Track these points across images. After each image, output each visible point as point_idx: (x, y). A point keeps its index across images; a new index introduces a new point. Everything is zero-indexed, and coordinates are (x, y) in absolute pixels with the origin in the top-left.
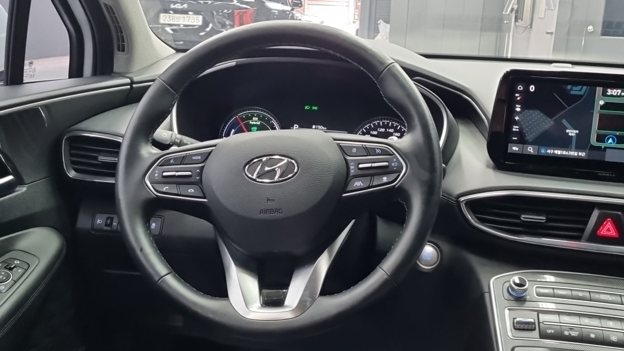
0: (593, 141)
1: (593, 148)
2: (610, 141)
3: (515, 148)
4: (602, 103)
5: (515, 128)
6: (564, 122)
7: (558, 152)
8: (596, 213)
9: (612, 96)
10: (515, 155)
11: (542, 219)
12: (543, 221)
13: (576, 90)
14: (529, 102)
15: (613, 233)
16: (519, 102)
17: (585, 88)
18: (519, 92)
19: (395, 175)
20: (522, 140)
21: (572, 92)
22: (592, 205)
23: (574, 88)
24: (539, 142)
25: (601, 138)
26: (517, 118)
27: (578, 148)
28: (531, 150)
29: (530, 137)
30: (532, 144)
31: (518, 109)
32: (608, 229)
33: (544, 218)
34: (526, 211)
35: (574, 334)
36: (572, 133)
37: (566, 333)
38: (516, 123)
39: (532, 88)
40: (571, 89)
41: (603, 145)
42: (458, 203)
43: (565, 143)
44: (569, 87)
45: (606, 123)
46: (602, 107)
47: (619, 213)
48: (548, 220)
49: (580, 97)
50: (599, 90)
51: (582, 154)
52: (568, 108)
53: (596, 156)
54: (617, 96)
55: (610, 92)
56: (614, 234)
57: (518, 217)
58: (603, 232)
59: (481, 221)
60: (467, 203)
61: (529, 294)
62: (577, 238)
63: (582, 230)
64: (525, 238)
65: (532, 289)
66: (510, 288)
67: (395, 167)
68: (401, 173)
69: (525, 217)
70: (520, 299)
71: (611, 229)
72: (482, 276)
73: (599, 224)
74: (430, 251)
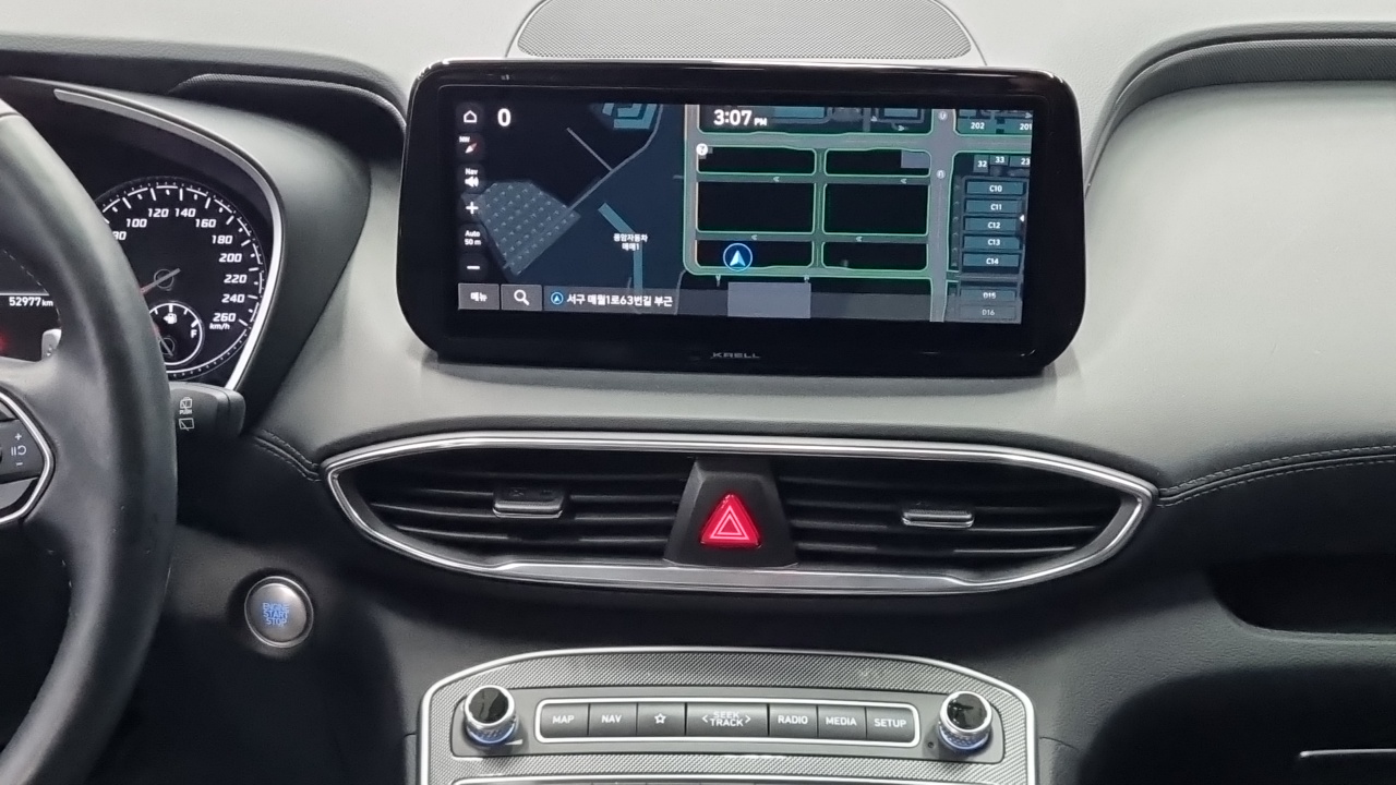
0: (691, 263)
1: (691, 282)
2: (737, 258)
3: (475, 296)
4: (702, 150)
5: (472, 238)
6: (607, 211)
7: (598, 300)
8: (698, 478)
9: (727, 128)
10: (479, 316)
11: (548, 508)
12: (557, 516)
13: (630, 117)
14: (501, 160)
15: (741, 535)
16: (471, 161)
17: (651, 108)
18: (467, 130)
20: (495, 274)
21: (619, 124)
22: (681, 462)
23: (622, 112)
24: (541, 273)
25: (711, 253)
26: (472, 208)
27: (652, 284)
28: (522, 298)
29: (515, 262)
30: (522, 280)
31: (472, 182)
32: (730, 526)
33: (557, 507)
34: (507, 489)
36: (631, 241)
38: (472, 222)
39: (504, 117)
40: (615, 115)
41: (718, 272)
42: (322, 473)
43: (615, 273)
44: (608, 108)
45: (721, 207)
46: (706, 164)
47: (758, 478)
48: (570, 508)
49: (641, 136)
50: (692, 112)
51: (665, 302)
52: (612, 171)
53: (702, 304)
54: (740, 129)
55: (721, 117)
56: (746, 538)
57: (488, 505)
58: (717, 534)
59: (392, 520)
60: (351, 477)
61: (521, 733)
62: (653, 554)
63: (665, 529)
64: (510, 567)
65: (530, 713)
66: (465, 725)
67: (19, 458)
68: (39, 476)
69: (503, 508)
70: (500, 751)
71: (737, 524)
72: (407, 680)
73: (708, 512)
74: (284, 599)
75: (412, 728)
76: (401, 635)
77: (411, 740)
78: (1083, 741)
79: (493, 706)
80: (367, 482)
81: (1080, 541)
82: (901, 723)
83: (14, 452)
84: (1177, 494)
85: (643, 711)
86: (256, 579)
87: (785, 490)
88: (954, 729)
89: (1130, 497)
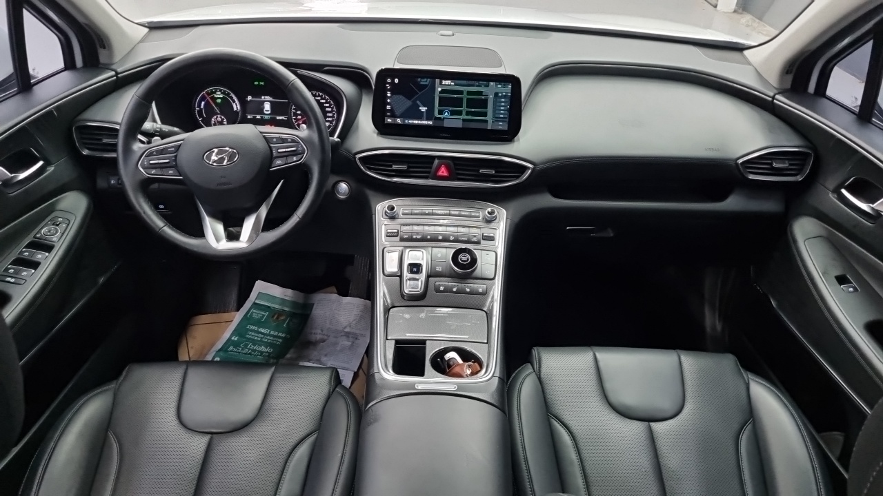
0: (436, 114)
1: (437, 119)
2: (446, 114)
3: (389, 120)
4: (440, 89)
5: (388, 107)
6: (418, 102)
7: (416, 122)
8: (436, 161)
9: (445, 85)
10: (389, 124)
11: (404, 167)
12: (406, 169)
13: (424, 82)
14: (395, 90)
15: (446, 174)
16: (389, 90)
17: (429, 80)
18: (388, 83)
19: (301, 156)
20: (393, 116)
21: (422, 83)
22: (434, 157)
23: (422, 80)
24: (403, 116)
25: (441, 112)
26: (389, 101)
27: (427, 119)
28: (399, 121)
29: (398, 113)
30: (399, 117)
31: (389, 95)
32: (443, 172)
33: (406, 167)
34: (395, 163)
35: (419, 237)
36: (423, 109)
37: (414, 237)
38: (389, 104)
39: (396, 81)
40: (421, 81)
41: (442, 116)
42: (355, 158)
43: (419, 116)
44: (419, 79)
45: (443, 102)
46: (440, 92)
47: (449, 161)
48: (409, 167)
49: (427, 86)
50: (437, 81)
51: (430, 123)
52: (420, 93)
53: (439, 124)
54: (448, 85)
55: (444, 82)
57: (391, 166)
58: (440, 173)
59: (370, 169)
60: (360, 159)
61: (397, 214)
62: (426, 178)
63: (429, 172)
64: (396, 179)
65: (399, 211)
66: (386, 212)
68: (304, 154)
69: (395, 167)
70: (393, 218)
71: (445, 171)
72: (373, 204)
73: (438, 168)
74: (343, 187)
75: (374, 213)
76: (370, 194)
77: (374, 216)
78: (517, 220)
79: (392, 208)
80: (365, 160)
81: (517, 177)
82: (478, 214)
84: (539, 168)
85: (424, 211)
86: (337, 183)
87: (455, 164)
88: (489, 216)
89: (528, 168)
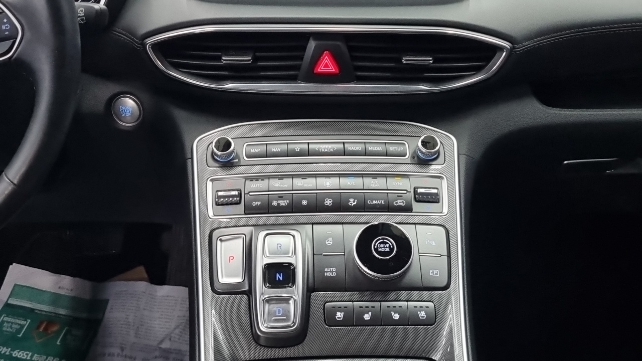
8: (312, 45)
11: (246, 59)
12: (250, 62)
15: (332, 69)
22: (305, 37)
32: (327, 65)
33: (250, 58)
34: (228, 51)
35: (283, 203)
37: (275, 203)
42: (144, 45)
47: (339, 43)
48: (256, 59)
56: (334, 70)
57: (219, 58)
58: (321, 69)
59: (177, 67)
60: (157, 46)
61: (237, 157)
62: (293, 79)
63: (298, 68)
64: (230, 86)
65: (239, 148)
66: (213, 153)
67: (6, 30)
68: (16, 38)
69: (226, 59)
70: (228, 164)
71: (330, 64)
72: (186, 138)
73: (316, 59)
74: (129, 104)
75: (189, 156)
77: (189, 161)
78: (477, 155)
79: (225, 145)
80: (163, 48)
81: (478, 70)
82: (400, 149)
83: (3, 27)
84: (520, 47)
85: (290, 147)
87: (351, 49)
88: (424, 150)
89: (500, 49)
